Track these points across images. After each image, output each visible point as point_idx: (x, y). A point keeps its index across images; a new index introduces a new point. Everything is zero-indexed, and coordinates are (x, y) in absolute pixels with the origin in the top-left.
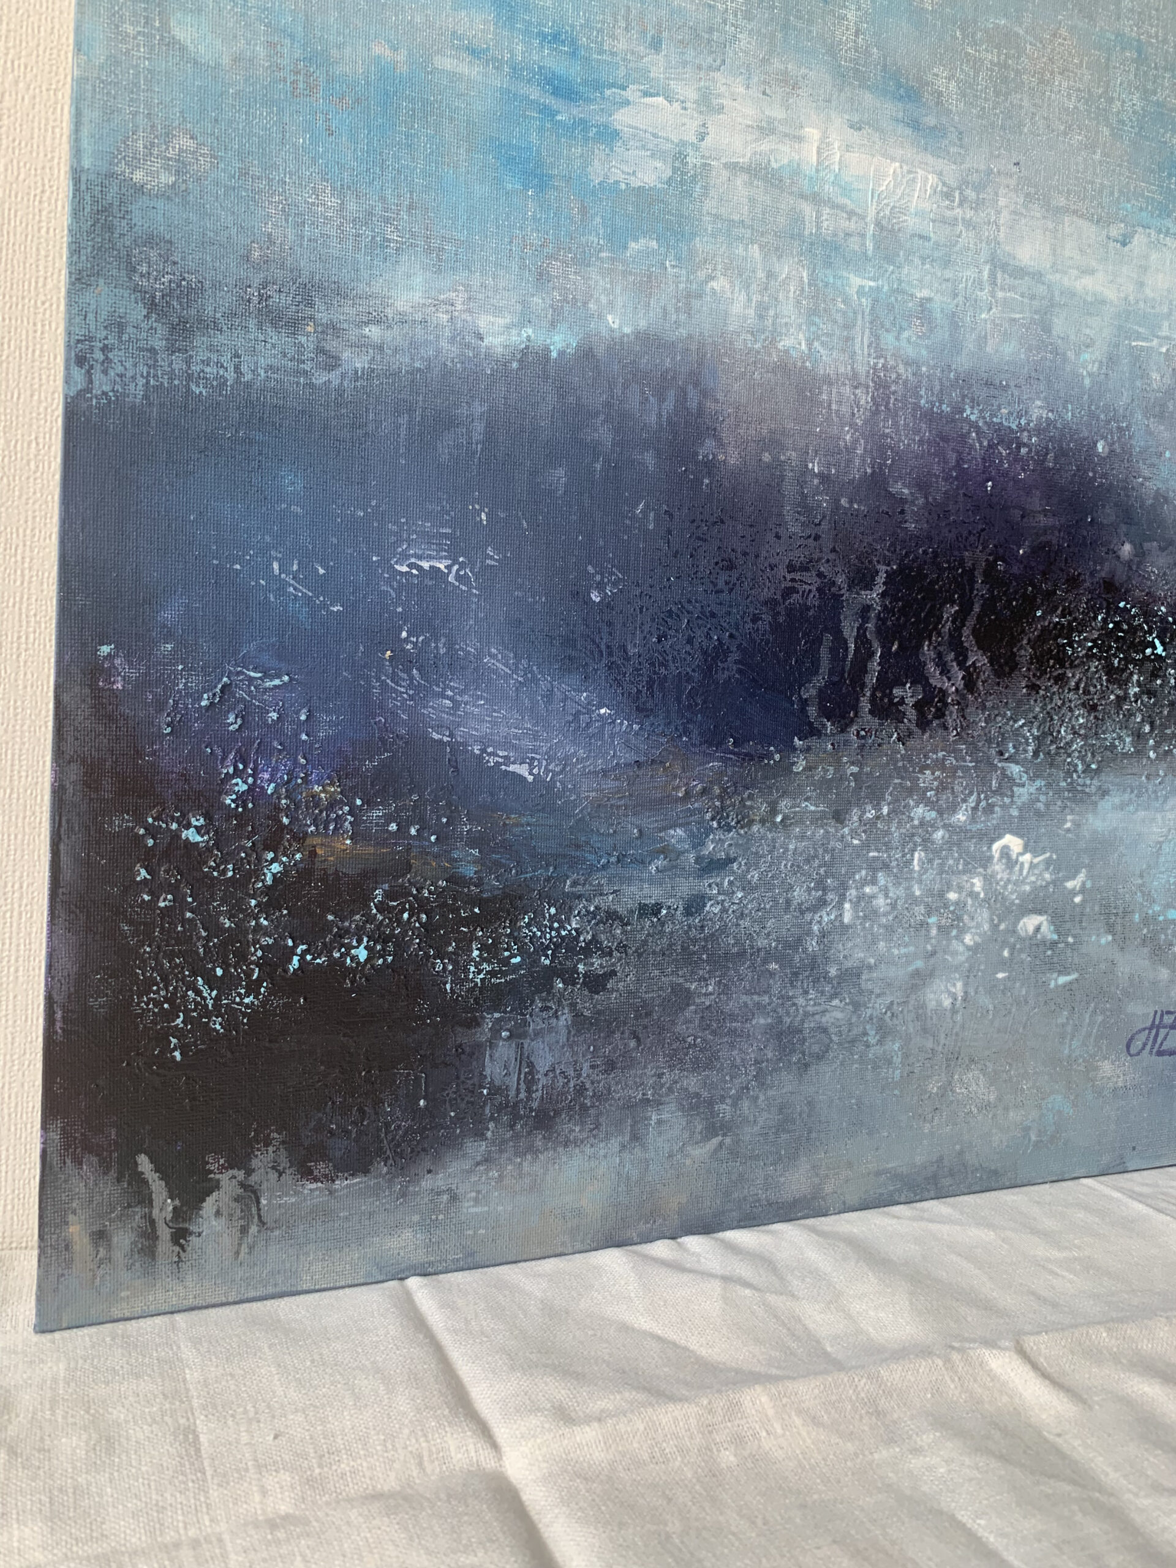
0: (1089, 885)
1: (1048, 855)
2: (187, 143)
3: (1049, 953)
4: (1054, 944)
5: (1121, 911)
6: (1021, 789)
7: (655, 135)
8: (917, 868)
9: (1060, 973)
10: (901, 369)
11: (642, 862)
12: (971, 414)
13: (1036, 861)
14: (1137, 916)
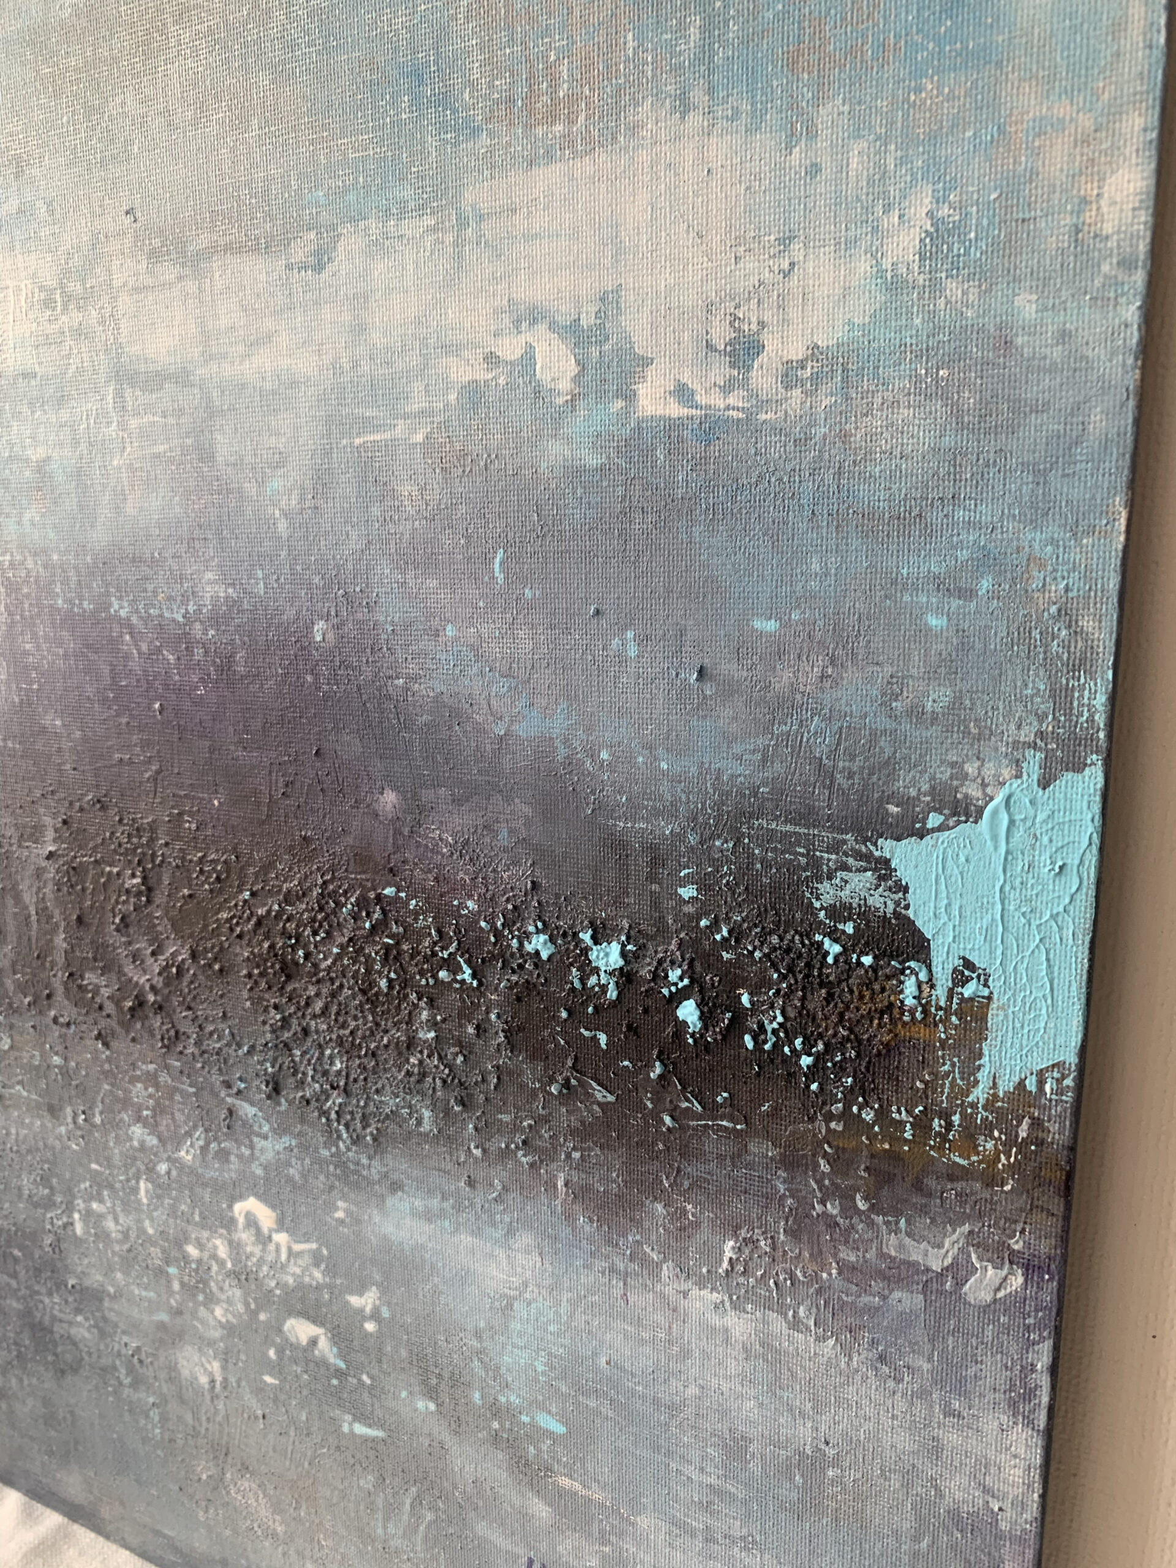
0: (385, 1313)
1: (314, 1246)
3: (335, 1382)
4: (339, 1374)
5: (446, 1375)
6: (263, 1142)
8: (145, 1201)
9: (356, 1419)
10: (30, 564)
12: (121, 608)
13: (297, 1247)
14: (477, 1395)
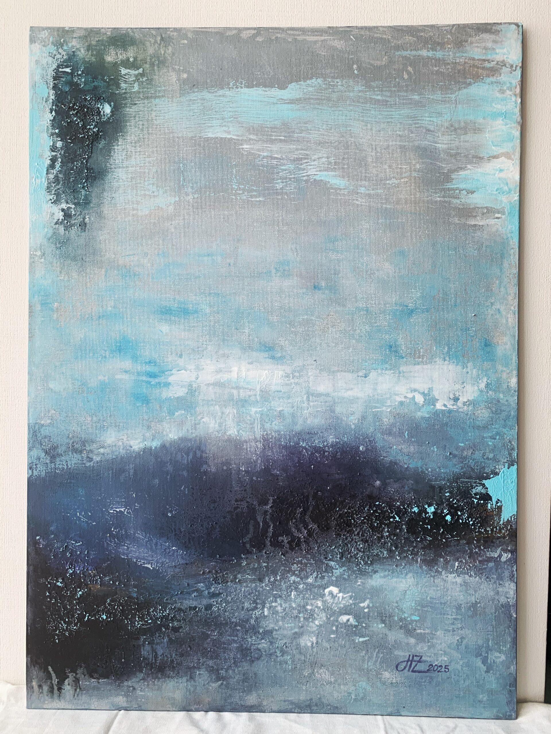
0: (371, 605)
1: (350, 594)
3: (354, 629)
4: (356, 626)
5: (388, 615)
6: (336, 571)
8: (293, 597)
9: (360, 637)
10: (273, 434)
12: (303, 444)
13: (345, 596)
14: (396, 618)
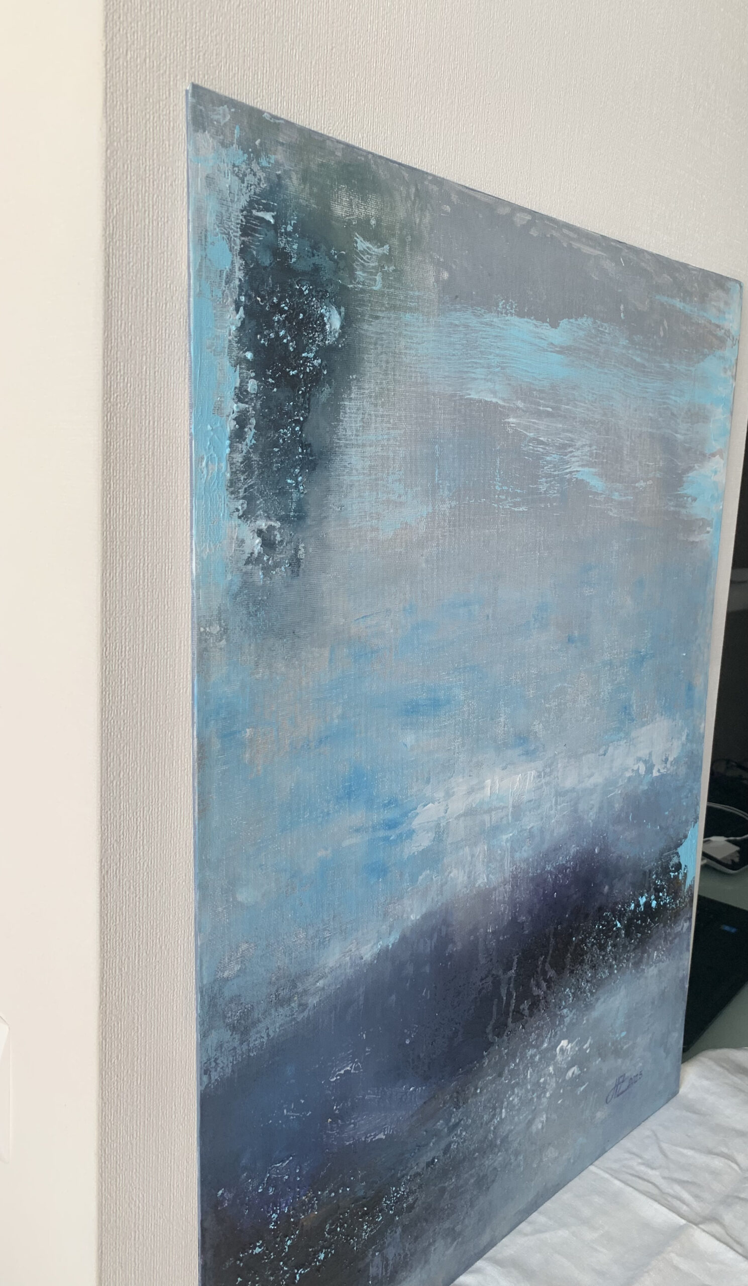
0: (592, 1042)
1: (577, 1039)
2: (244, 946)
3: (578, 1080)
4: (580, 1075)
5: (604, 1045)
6: (568, 1018)
7: (428, 822)
8: (529, 1077)
9: (582, 1086)
10: (522, 865)
11: (427, 1144)
12: (549, 867)
13: (573, 1045)
14: (610, 1044)
